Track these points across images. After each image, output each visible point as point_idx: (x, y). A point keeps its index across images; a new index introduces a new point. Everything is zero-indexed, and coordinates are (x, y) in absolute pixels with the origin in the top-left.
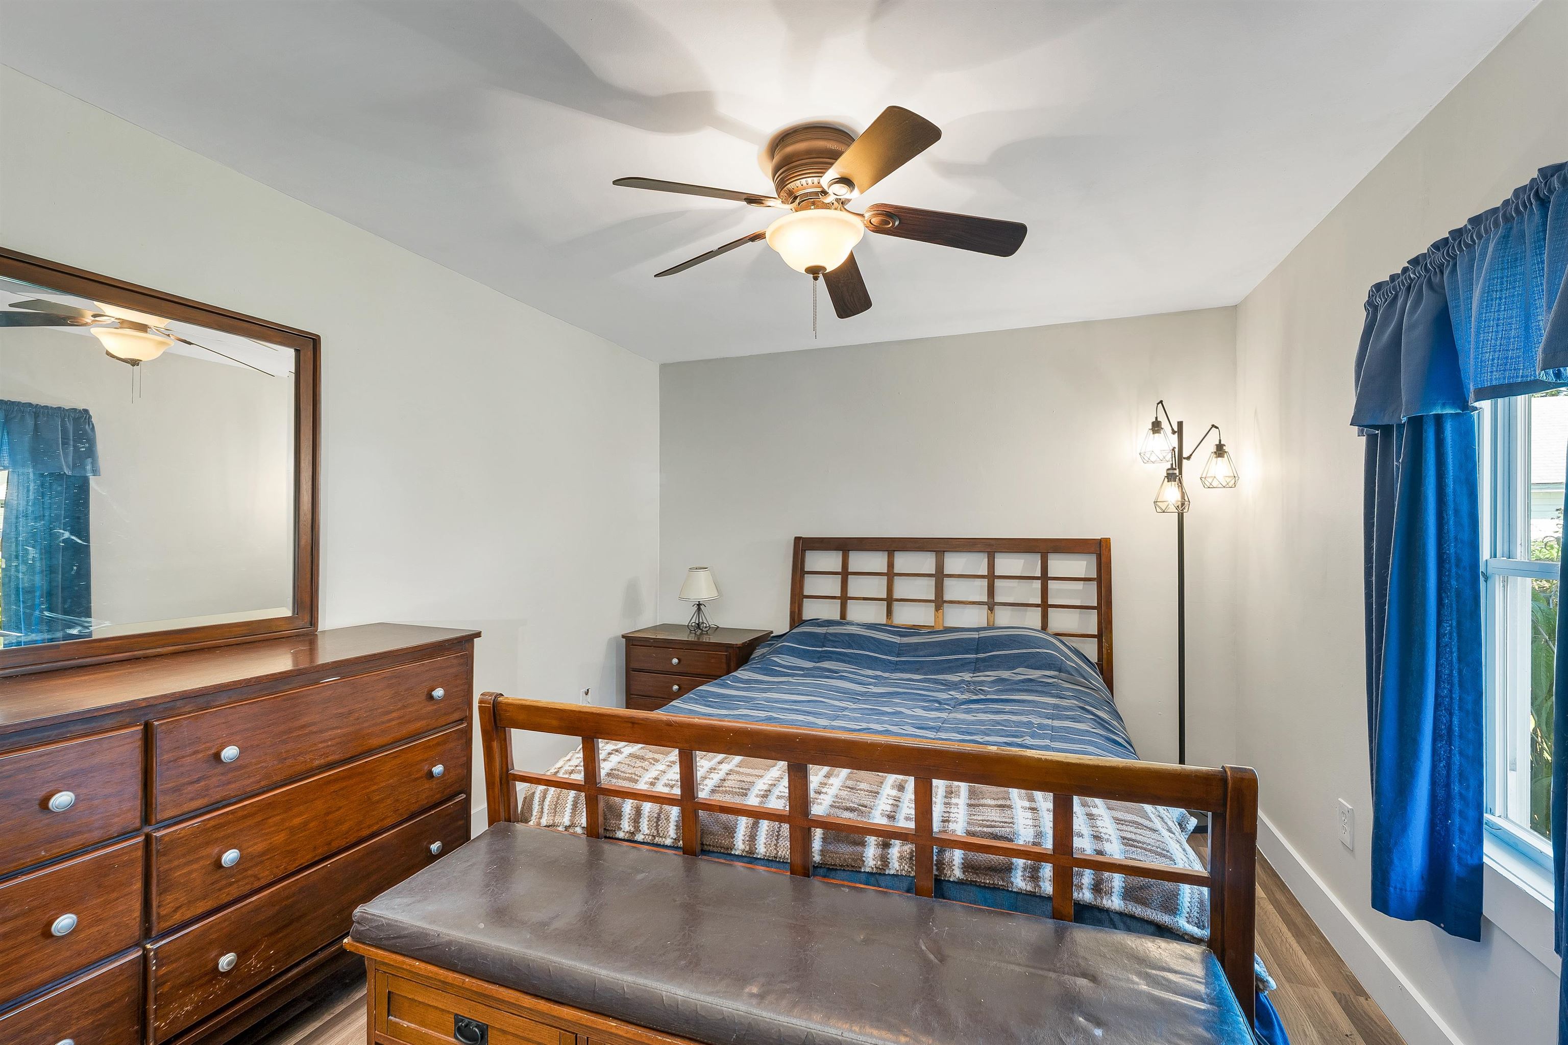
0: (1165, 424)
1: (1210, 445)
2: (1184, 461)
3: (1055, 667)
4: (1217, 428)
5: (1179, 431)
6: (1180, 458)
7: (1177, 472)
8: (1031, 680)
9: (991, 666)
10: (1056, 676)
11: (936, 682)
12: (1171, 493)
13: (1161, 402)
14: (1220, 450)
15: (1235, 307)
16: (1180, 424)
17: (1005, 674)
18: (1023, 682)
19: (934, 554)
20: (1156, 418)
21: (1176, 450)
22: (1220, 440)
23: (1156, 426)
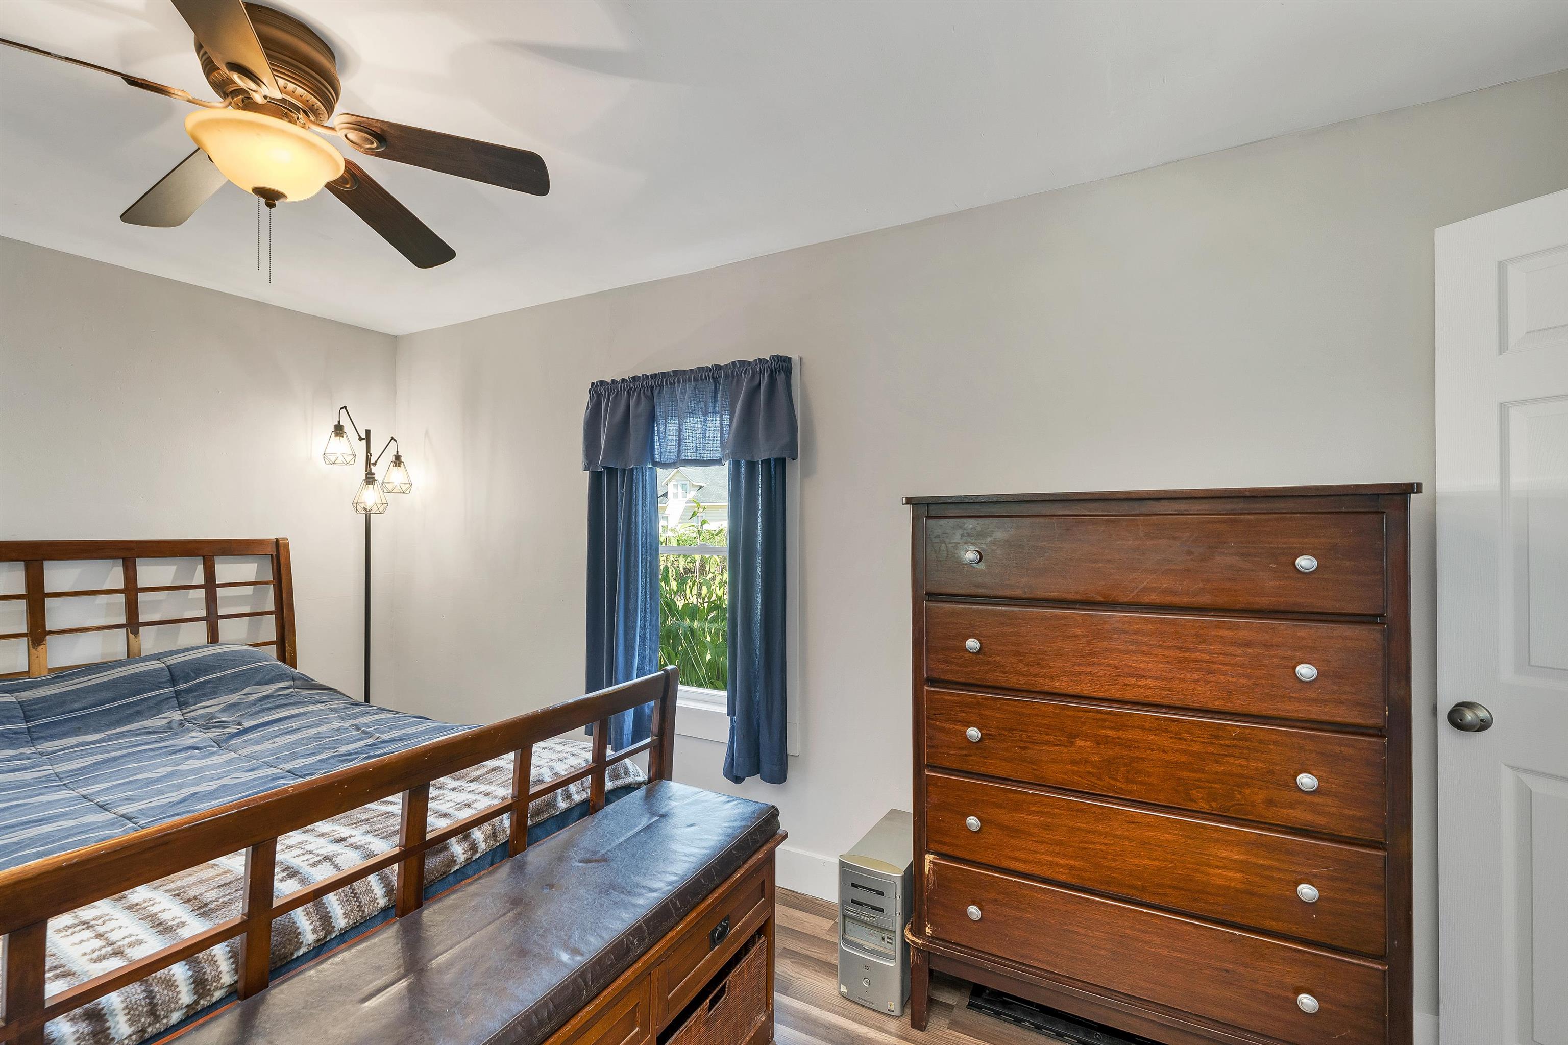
0: (349, 429)
1: (390, 454)
3: (287, 677)
4: (395, 440)
5: (367, 438)
6: (369, 463)
8: (268, 697)
9: (204, 695)
10: (291, 685)
11: (135, 733)
12: (369, 496)
13: (345, 407)
14: (397, 461)
16: (368, 432)
17: (234, 698)
18: (260, 701)
19: (23, 563)
20: (339, 422)
22: (398, 452)
23: (339, 430)
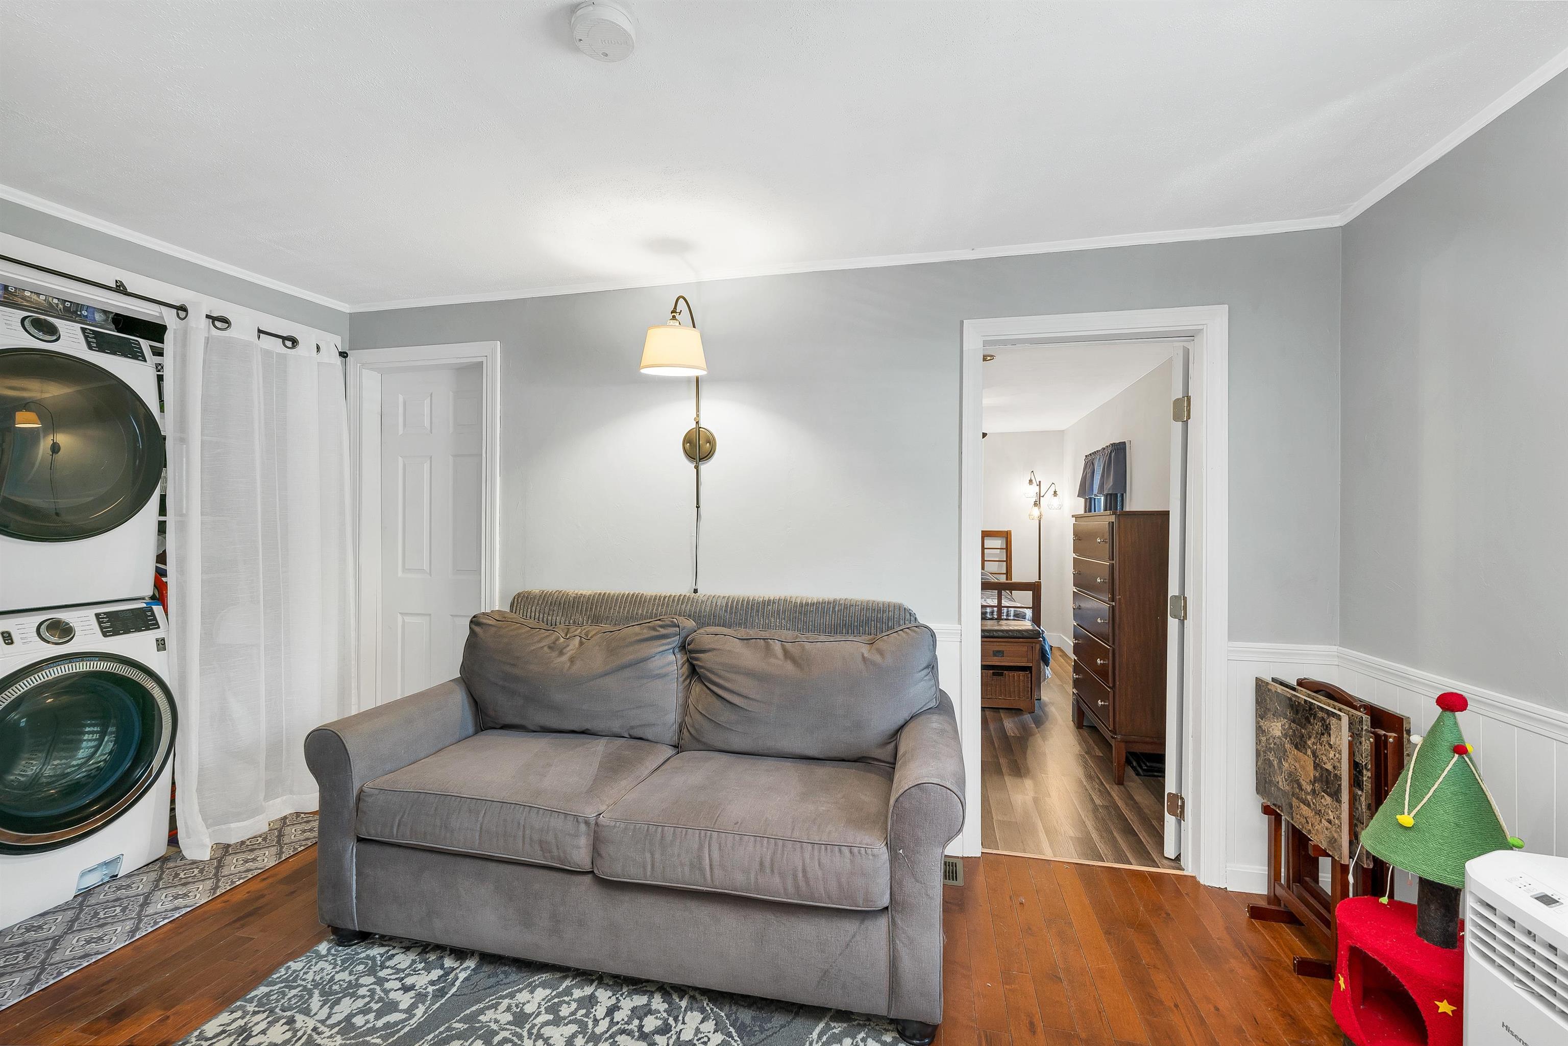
0: (1034, 481)
1: (1051, 491)
2: (1041, 498)
4: (1054, 484)
5: (1039, 485)
6: (1040, 496)
7: (1038, 503)
12: (1036, 512)
13: (1032, 471)
15: (1063, 431)
16: (1040, 482)
20: (1031, 478)
21: (1038, 494)
23: (1031, 481)
